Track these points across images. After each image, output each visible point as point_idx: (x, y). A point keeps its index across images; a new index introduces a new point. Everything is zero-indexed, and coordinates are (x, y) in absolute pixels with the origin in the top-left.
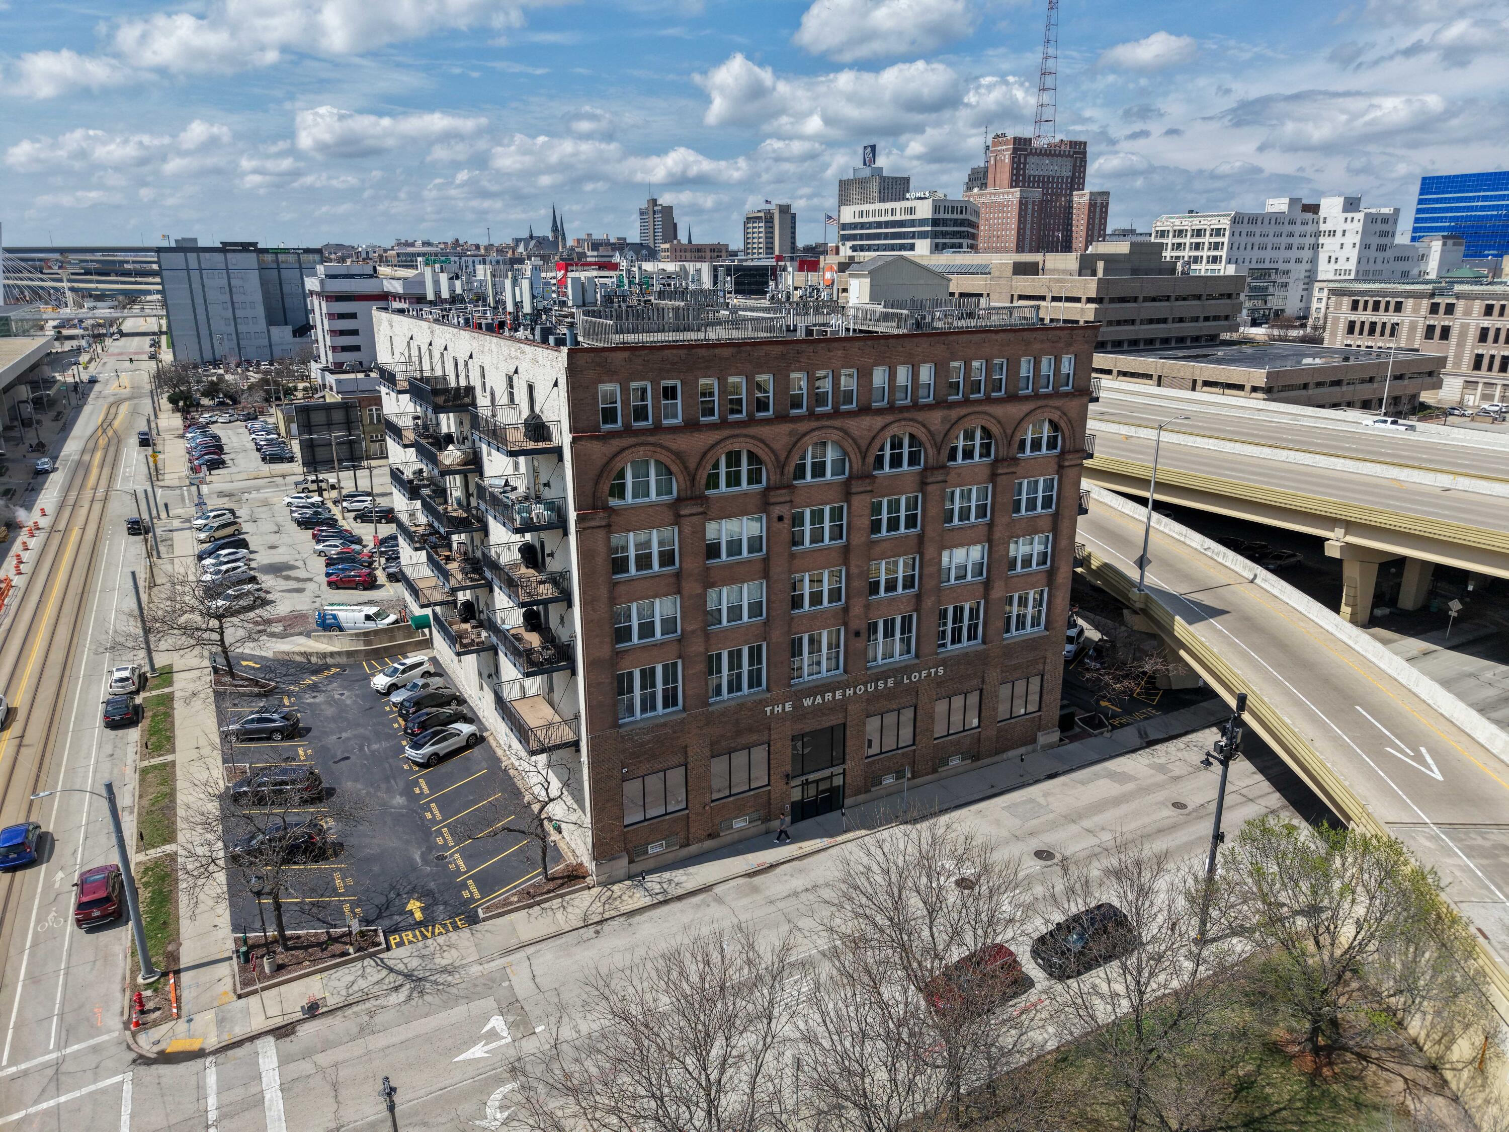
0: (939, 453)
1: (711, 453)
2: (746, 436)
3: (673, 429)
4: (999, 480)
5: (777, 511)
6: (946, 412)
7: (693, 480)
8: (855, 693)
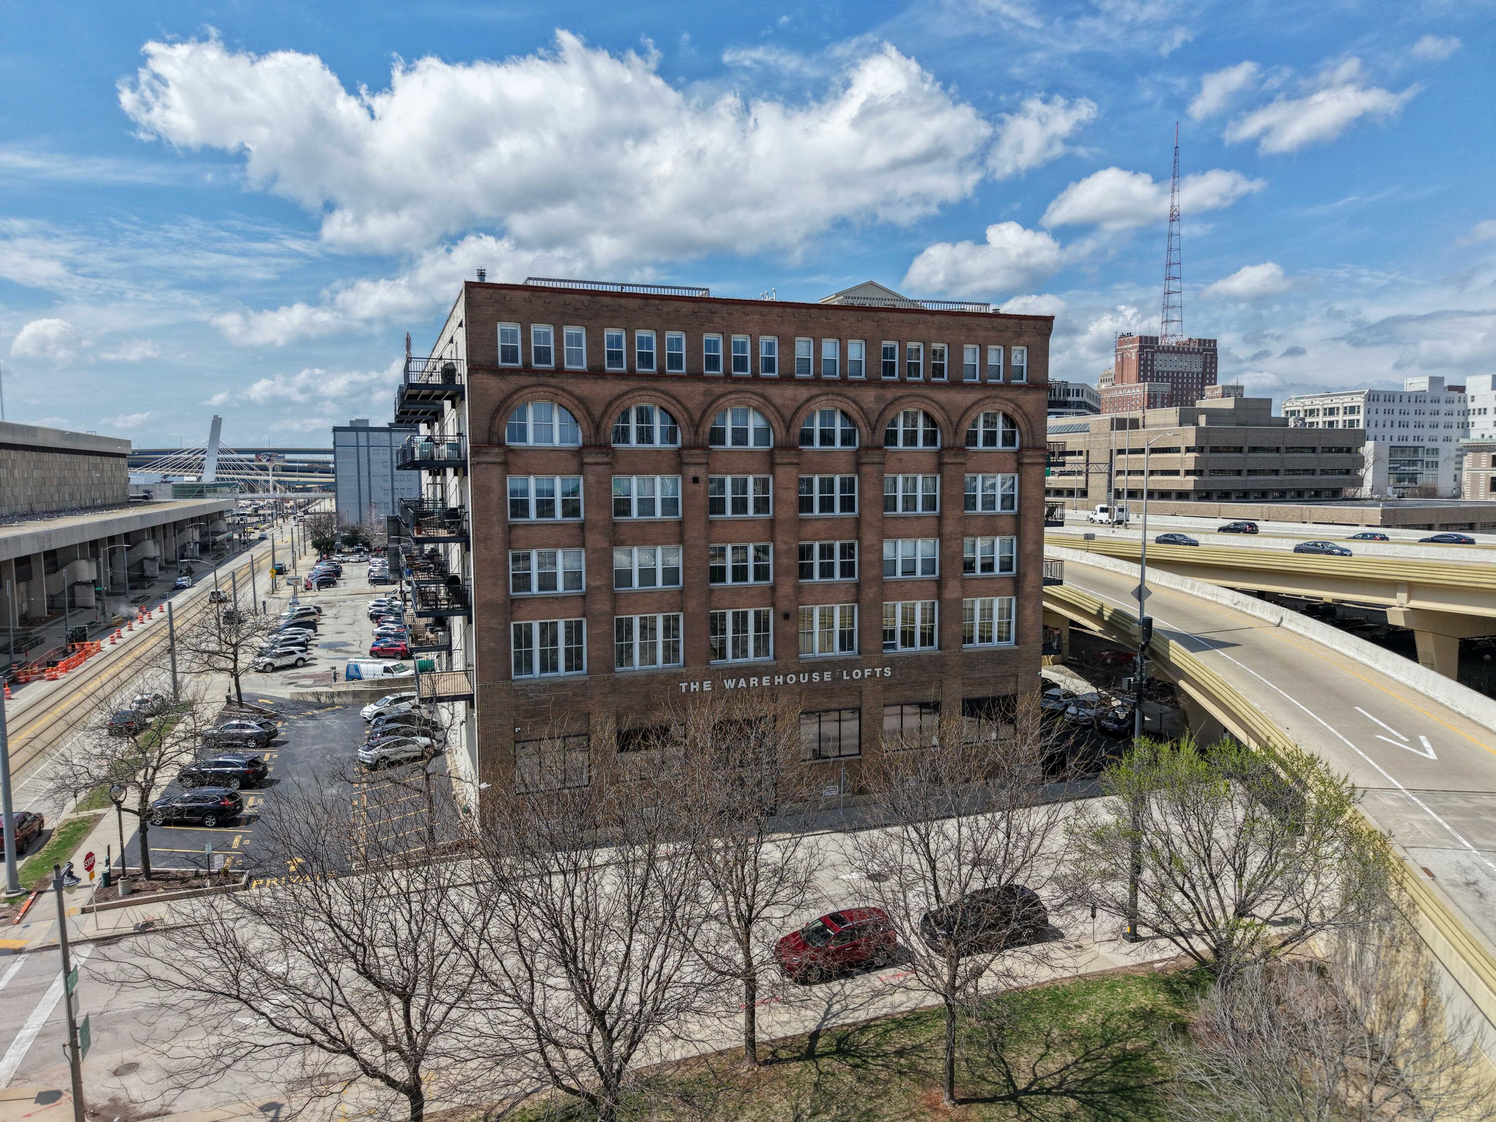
0: (874, 432)
1: (618, 402)
2: (655, 390)
3: (576, 374)
4: (946, 469)
5: (692, 471)
6: (880, 391)
7: (597, 428)
8: (785, 682)
